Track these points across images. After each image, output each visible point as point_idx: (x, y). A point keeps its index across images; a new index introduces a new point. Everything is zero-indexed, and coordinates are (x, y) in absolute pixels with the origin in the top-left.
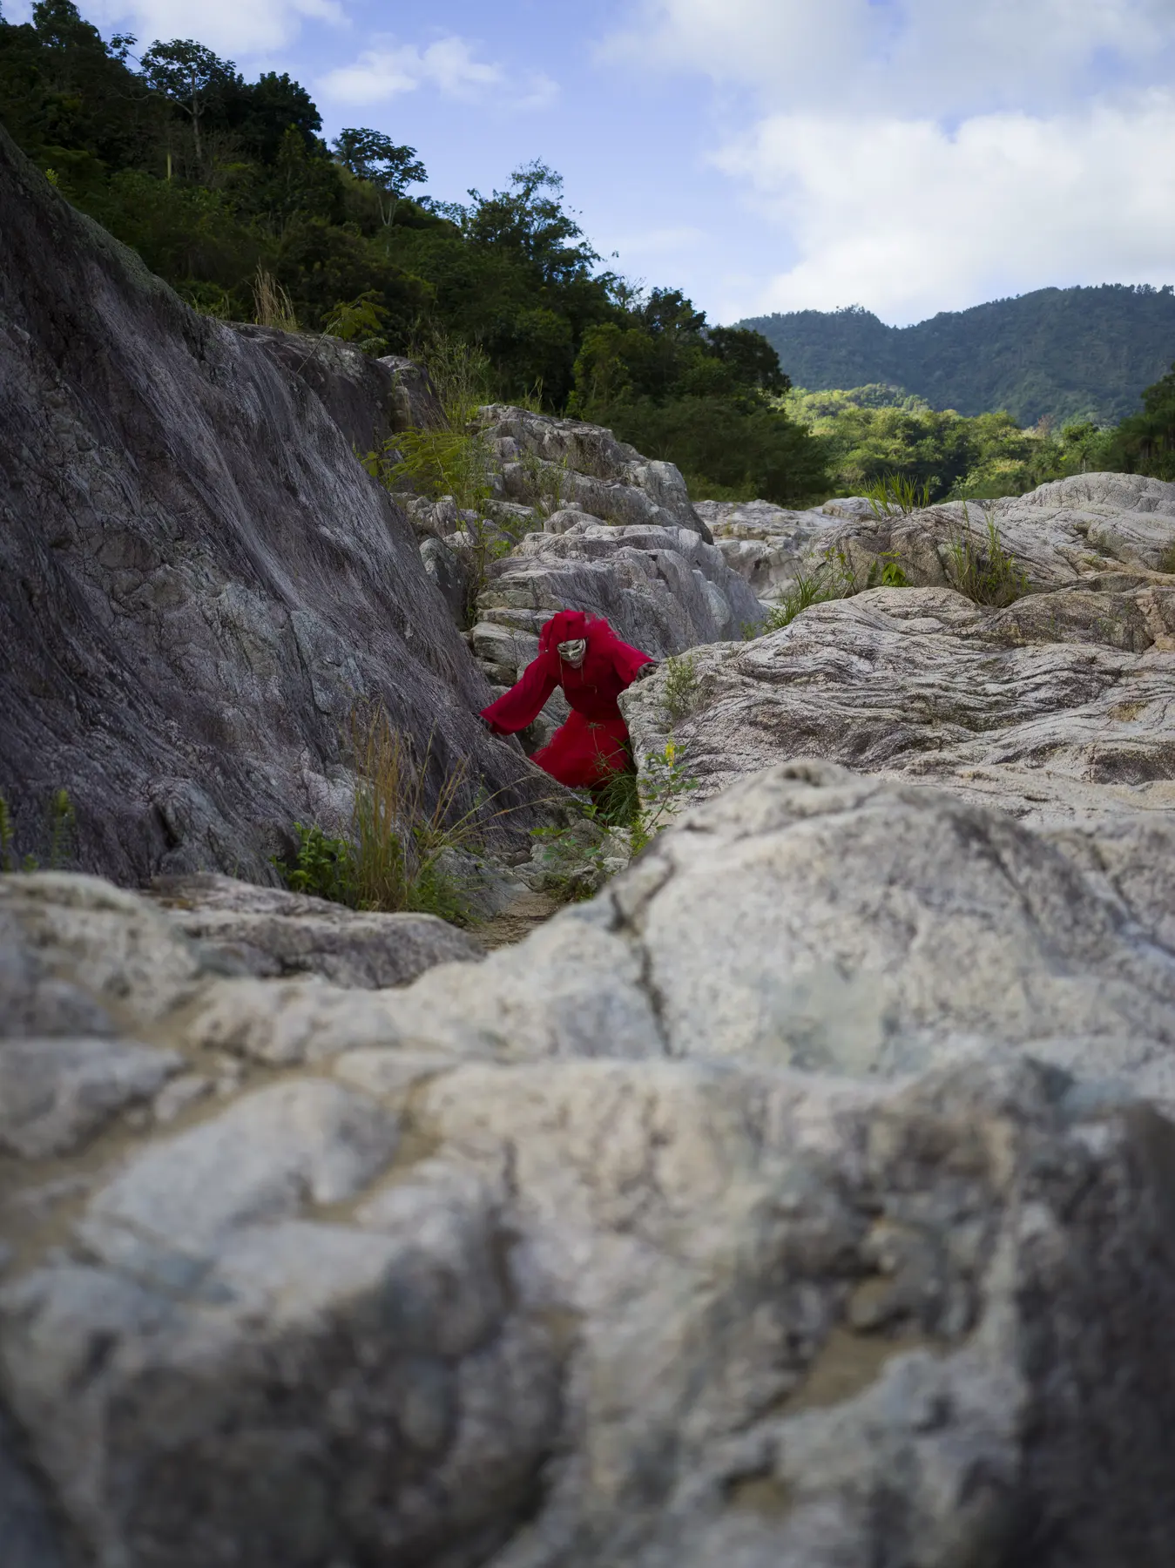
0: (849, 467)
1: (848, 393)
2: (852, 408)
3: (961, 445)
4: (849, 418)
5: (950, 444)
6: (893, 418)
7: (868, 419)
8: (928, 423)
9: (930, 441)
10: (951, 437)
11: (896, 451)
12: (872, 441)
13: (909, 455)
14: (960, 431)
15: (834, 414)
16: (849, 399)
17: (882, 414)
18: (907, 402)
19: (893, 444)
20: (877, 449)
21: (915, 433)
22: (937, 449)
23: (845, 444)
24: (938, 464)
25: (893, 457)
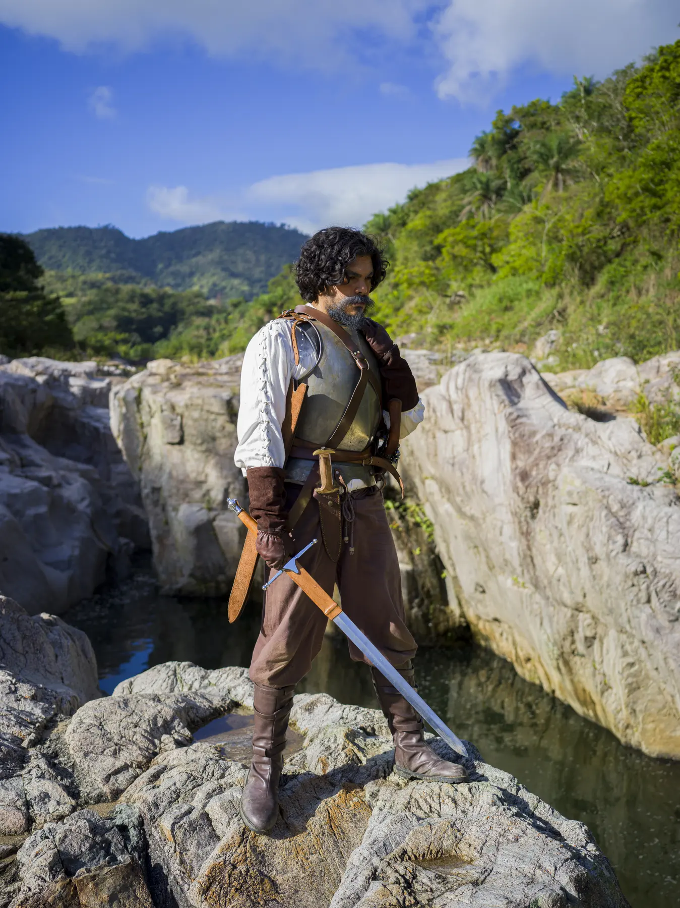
0: (108, 319)
1: (108, 275)
2: (109, 284)
3: (173, 308)
4: (107, 290)
5: (167, 308)
6: (133, 291)
7: (117, 291)
8: (154, 296)
9: (155, 305)
10: (168, 303)
11: (135, 311)
12: (121, 304)
13: (143, 313)
14: (172, 300)
15: (99, 287)
16: (108, 279)
17: (126, 288)
18: (143, 281)
19: (133, 307)
20: (124, 309)
21: (146, 300)
22: (159, 310)
23: (105, 306)
24: (160, 318)
25: (134, 315)
